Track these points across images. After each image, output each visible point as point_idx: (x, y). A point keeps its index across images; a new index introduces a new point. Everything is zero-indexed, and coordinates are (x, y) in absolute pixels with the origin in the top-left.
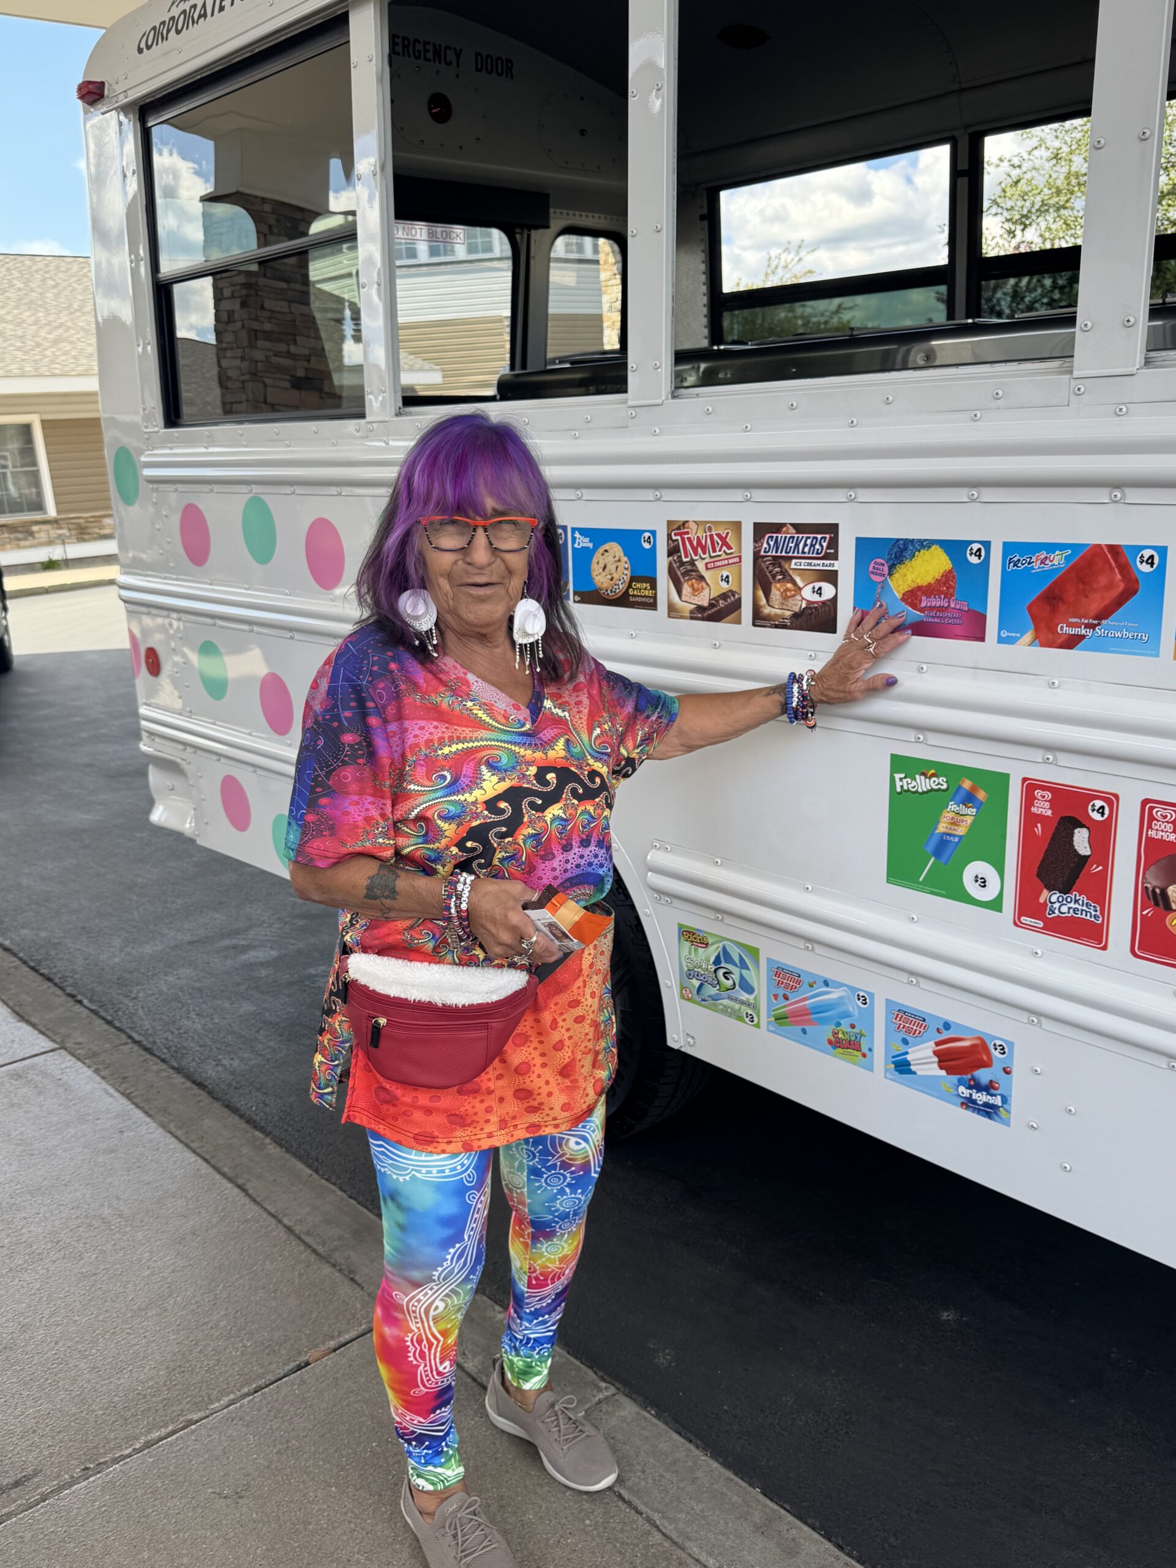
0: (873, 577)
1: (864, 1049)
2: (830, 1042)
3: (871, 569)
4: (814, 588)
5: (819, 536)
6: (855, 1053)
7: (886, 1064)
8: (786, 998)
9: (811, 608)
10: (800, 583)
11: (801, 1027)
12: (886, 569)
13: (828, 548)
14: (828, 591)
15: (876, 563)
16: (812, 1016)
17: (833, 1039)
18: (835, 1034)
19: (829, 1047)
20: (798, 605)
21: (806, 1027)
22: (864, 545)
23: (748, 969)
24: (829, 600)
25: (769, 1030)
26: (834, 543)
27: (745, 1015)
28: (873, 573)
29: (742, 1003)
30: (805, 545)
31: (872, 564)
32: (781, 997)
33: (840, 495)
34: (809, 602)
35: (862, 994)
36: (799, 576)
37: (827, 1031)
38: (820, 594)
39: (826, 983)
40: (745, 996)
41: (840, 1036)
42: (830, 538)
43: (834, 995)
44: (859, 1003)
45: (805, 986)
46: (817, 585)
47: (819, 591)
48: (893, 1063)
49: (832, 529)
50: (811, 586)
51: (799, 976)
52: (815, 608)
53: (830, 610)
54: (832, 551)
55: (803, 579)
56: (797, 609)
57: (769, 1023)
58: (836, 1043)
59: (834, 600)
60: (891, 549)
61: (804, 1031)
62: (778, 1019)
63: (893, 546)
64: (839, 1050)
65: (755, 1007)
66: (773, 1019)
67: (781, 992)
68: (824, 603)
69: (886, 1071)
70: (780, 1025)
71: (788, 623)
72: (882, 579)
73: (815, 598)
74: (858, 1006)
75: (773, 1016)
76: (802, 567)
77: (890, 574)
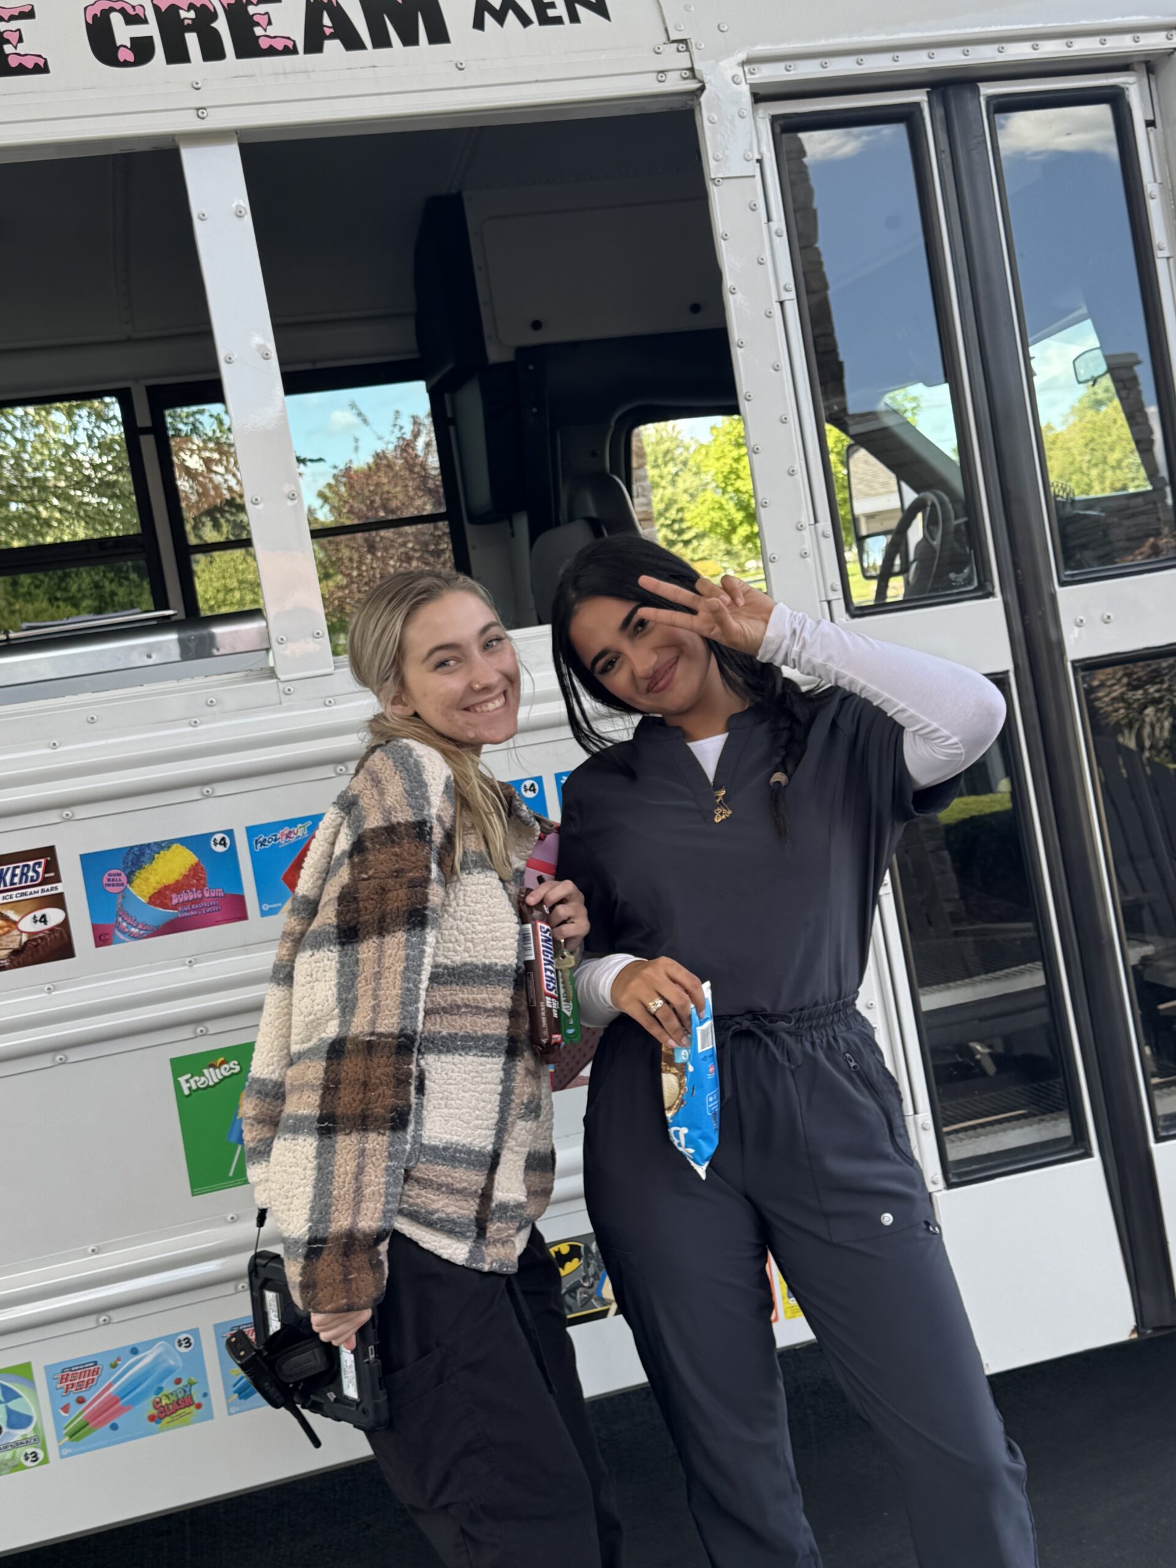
0: (110, 889)
1: (197, 1399)
2: (152, 1418)
3: (105, 881)
4: (35, 917)
6: (187, 1410)
7: (227, 1399)
8: (81, 1401)
9: (35, 940)
10: (13, 915)
11: (109, 1424)
12: (124, 878)
13: (46, 871)
14: (55, 916)
15: (110, 875)
16: (121, 1403)
17: (155, 1412)
18: (156, 1404)
19: (153, 1424)
20: (15, 940)
21: (116, 1421)
22: (92, 863)
23: (17, 1396)
24: (58, 926)
25: (62, 1457)
26: (52, 865)
27: (22, 1459)
28: (109, 885)
29: (17, 1444)
30: (14, 875)
31: (106, 876)
32: (74, 1405)
33: (53, 816)
34: (30, 934)
35: (182, 1337)
36: (11, 909)
37: (147, 1408)
38: (45, 922)
39: (134, 1351)
40: (18, 1434)
41: (164, 1402)
42: (47, 862)
43: (147, 1358)
44: (182, 1350)
45: (106, 1370)
46: (39, 914)
47: (44, 919)
48: (235, 1392)
49: (49, 853)
50: (31, 915)
51: (96, 1363)
52: (41, 938)
53: (61, 933)
54: (52, 874)
55: (17, 912)
56: (16, 946)
57: (61, 1448)
58: (161, 1414)
59: (65, 924)
60: (126, 858)
61: (114, 1427)
62: (72, 1435)
63: (128, 854)
64: (167, 1419)
65: (38, 1440)
66: (67, 1438)
67: (72, 1398)
68: (52, 930)
69: (229, 1405)
70: (77, 1439)
71: (6, 963)
72: (122, 888)
73: (40, 927)
74: (180, 1354)
75: (66, 1434)
76: (15, 899)
77: (130, 882)
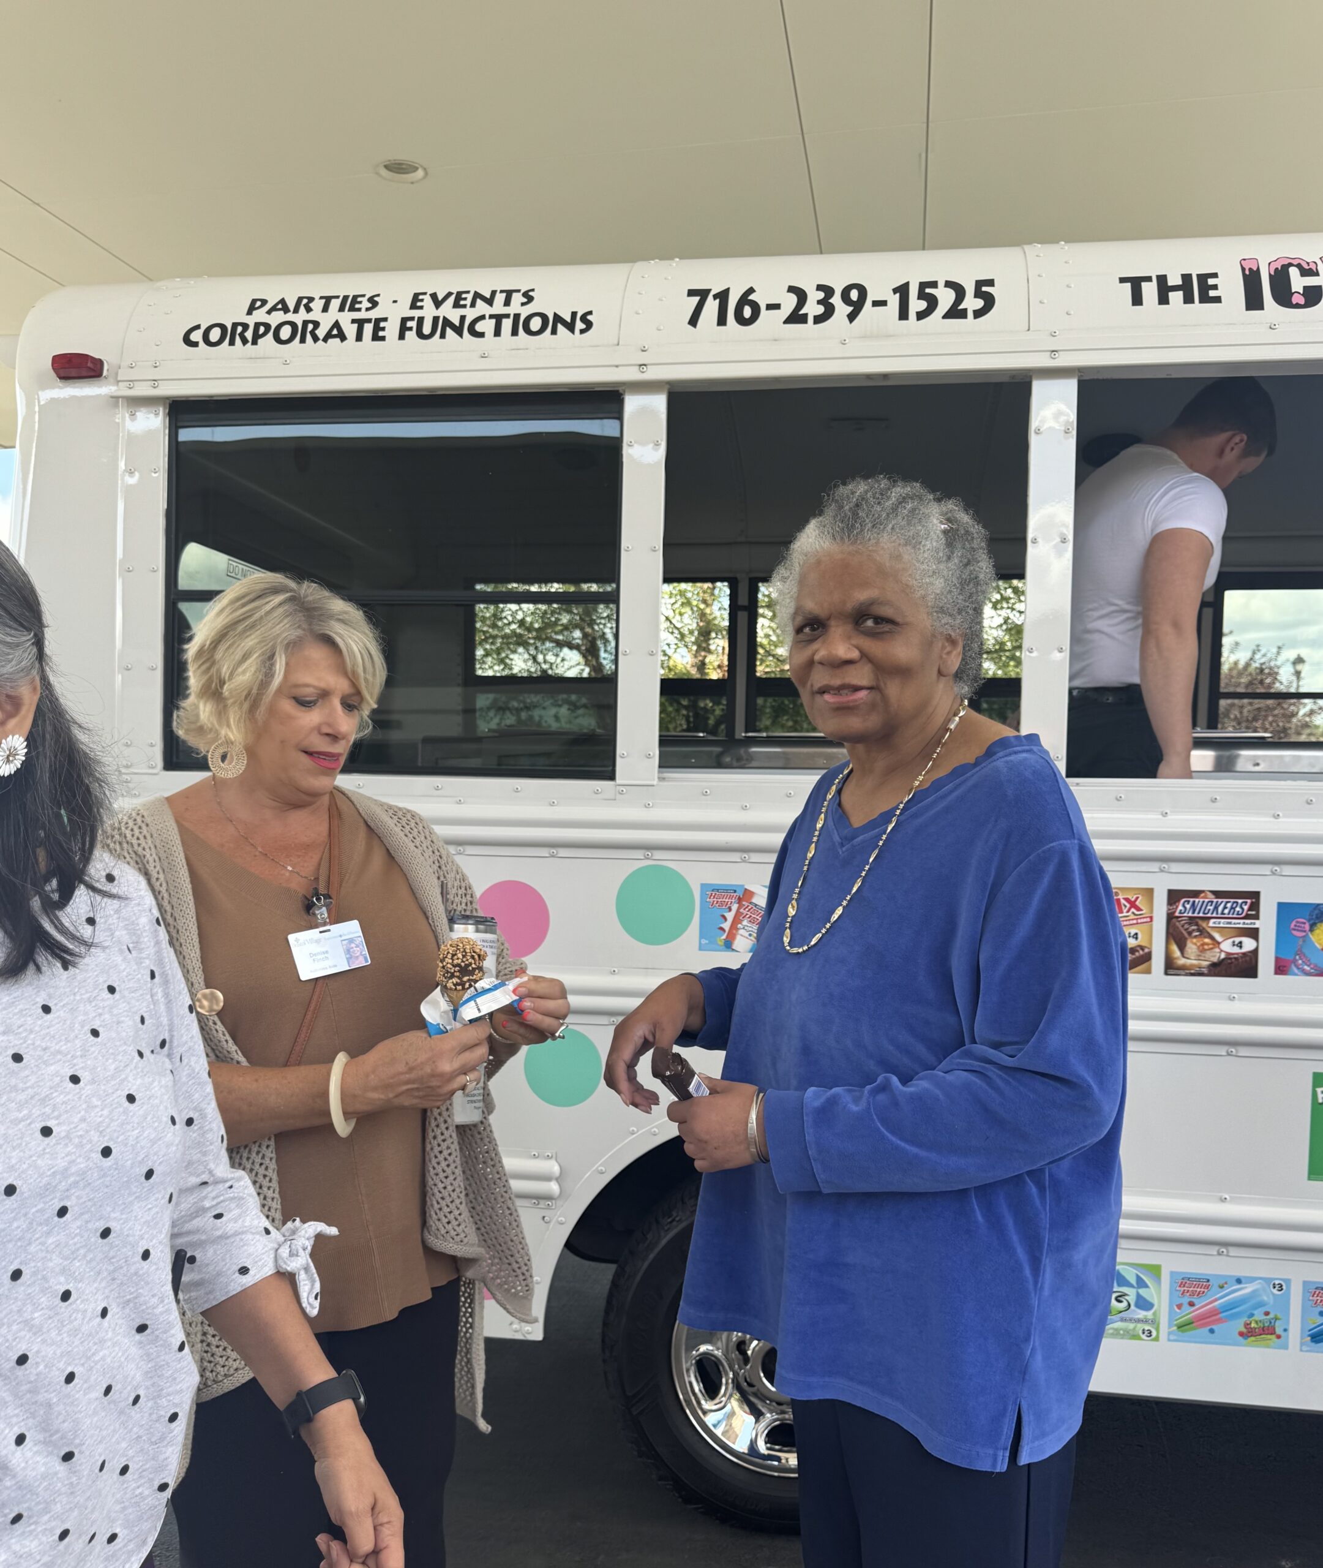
0: (1295, 933)
1: (1278, 1331)
2: (1241, 1334)
3: (1292, 926)
4: (1234, 942)
5: (1240, 901)
6: (1269, 1337)
7: (1302, 1338)
8: (1191, 1304)
9: (1230, 959)
10: (1218, 937)
11: (1209, 1328)
12: (1307, 926)
13: (1249, 910)
14: (1249, 944)
15: (1298, 922)
16: (1221, 1315)
17: (1244, 1330)
18: (1247, 1325)
19: (1241, 1338)
20: (1216, 956)
21: (1214, 1327)
22: (1285, 910)
23: (1146, 1286)
24: (1250, 952)
25: (1169, 1340)
26: (1255, 906)
27: (1141, 1332)
28: (1294, 930)
29: (1139, 1321)
30: (1225, 908)
31: (1294, 923)
32: (1186, 1306)
33: (1266, 869)
34: (1228, 954)
35: (1277, 1282)
36: (1218, 932)
37: (1239, 1325)
38: (1241, 947)
39: (1239, 1281)
40: (1142, 1314)
41: (1253, 1325)
42: (1252, 903)
43: (1247, 1289)
44: (1275, 1291)
45: (1215, 1288)
46: (1237, 940)
47: (1240, 945)
48: (1309, 1336)
49: (1255, 896)
50: (1232, 940)
51: (1208, 1281)
52: (1235, 958)
53: (1251, 959)
54: (1253, 913)
55: (1222, 935)
56: (1215, 960)
57: (1169, 1333)
58: (1248, 1333)
59: (1255, 952)
60: (1312, 912)
61: (1212, 1331)
62: (1180, 1327)
63: (1315, 909)
64: (1253, 1338)
65: (1154, 1322)
66: (1175, 1328)
67: (1186, 1300)
68: (1244, 954)
69: (1302, 1344)
70: (1183, 1331)
71: (1205, 971)
72: (1304, 934)
73: (1236, 950)
74: (1274, 1294)
75: (1176, 1325)
76: (1222, 925)
77: (1311, 930)
